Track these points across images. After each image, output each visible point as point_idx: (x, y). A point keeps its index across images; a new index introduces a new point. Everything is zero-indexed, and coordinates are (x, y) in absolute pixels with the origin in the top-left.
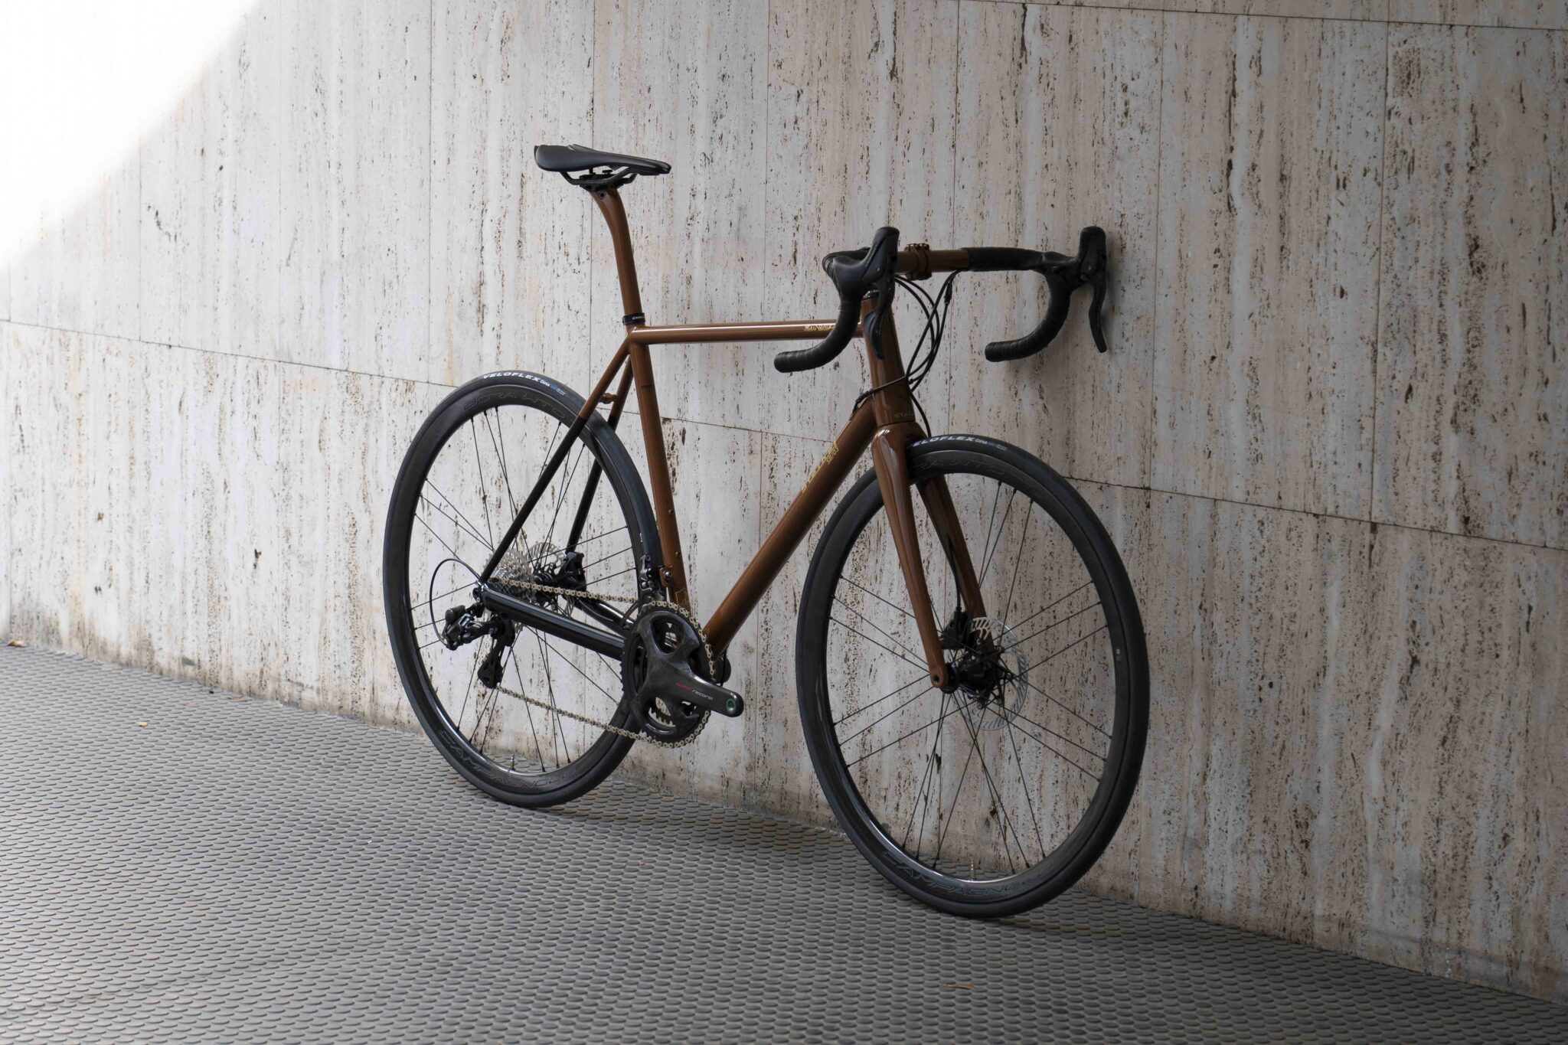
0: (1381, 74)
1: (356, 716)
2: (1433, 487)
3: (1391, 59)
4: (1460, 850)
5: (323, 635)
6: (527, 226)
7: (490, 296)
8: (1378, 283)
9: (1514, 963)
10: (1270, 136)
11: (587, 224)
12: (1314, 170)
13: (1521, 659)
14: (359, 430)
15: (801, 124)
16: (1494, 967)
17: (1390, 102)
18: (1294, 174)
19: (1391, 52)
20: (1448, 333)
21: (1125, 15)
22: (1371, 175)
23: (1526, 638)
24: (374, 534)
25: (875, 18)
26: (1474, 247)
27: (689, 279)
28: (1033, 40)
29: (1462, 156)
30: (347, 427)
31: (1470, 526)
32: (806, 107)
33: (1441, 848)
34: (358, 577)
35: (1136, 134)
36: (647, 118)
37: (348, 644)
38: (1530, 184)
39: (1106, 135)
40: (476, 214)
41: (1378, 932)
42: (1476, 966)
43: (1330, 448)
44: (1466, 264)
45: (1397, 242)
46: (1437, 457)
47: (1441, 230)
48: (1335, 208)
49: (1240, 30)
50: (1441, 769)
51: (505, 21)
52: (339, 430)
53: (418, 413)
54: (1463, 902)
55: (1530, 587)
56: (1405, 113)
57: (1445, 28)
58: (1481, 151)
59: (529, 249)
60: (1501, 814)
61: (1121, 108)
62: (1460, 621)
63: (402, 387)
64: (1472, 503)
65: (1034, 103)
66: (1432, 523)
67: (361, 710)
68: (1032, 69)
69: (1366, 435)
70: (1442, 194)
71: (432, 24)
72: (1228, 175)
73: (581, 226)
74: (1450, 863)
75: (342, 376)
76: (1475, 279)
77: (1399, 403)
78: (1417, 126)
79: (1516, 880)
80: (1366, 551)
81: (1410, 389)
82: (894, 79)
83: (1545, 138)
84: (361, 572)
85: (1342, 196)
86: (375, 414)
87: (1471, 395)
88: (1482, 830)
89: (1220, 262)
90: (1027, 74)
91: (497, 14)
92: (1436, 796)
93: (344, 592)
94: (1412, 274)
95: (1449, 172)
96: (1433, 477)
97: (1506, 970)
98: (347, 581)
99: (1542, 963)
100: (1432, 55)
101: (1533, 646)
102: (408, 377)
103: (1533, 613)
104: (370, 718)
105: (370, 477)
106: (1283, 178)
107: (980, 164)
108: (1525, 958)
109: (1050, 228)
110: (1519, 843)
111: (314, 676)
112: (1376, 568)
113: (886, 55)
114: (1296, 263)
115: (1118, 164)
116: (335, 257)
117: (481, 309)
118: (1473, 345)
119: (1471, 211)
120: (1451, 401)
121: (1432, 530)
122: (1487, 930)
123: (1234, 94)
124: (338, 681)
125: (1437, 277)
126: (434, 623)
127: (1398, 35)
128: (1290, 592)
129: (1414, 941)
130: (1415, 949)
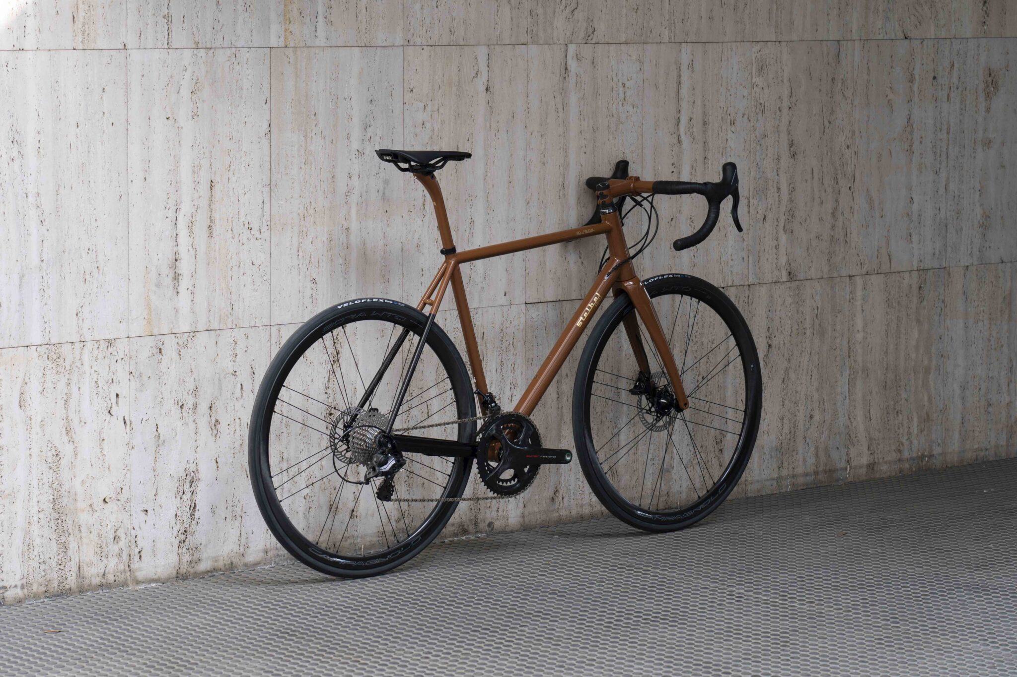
0: (749, 67)
1: (63, 593)
2: (776, 261)
3: (754, 59)
4: (792, 429)
5: (27, 542)
6: (216, 216)
7: (184, 267)
8: (749, 169)
9: (816, 473)
10: (699, 103)
11: (267, 207)
12: (720, 118)
13: (815, 332)
14: (62, 385)
15: (428, 125)
16: (808, 478)
17: (754, 80)
18: (710, 121)
19: (754, 56)
20: (781, 187)
21: (623, 47)
22: (746, 117)
23: (817, 322)
24: (79, 456)
25: (476, 58)
26: (791, 145)
27: (348, 230)
28: (572, 64)
29: (786, 103)
30: (49, 385)
31: (791, 276)
32: (430, 114)
33: (784, 431)
34: (63, 491)
35: (630, 109)
36: (314, 132)
37: (54, 543)
38: (814, 112)
39: (614, 111)
40: (171, 213)
41: (758, 481)
42: (801, 480)
43: (730, 253)
44: (788, 154)
45: (758, 148)
46: (777, 247)
47: (777, 139)
48: (730, 135)
49: (683, 51)
50: (783, 394)
51: (195, 78)
52: (40, 389)
53: (119, 361)
54: (794, 453)
55: (817, 298)
56: (761, 85)
57: (777, 43)
58: (794, 99)
59: (217, 230)
60: (809, 407)
61: (622, 96)
62: (789, 322)
63: (104, 345)
64: (793, 265)
65: (573, 99)
66: (775, 279)
67: (67, 587)
68: (572, 80)
69: (745, 243)
70: (777, 122)
71: (127, 84)
72: (678, 125)
73: (263, 208)
74: (788, 437)
75: (43, 350)
76: (792, 160)
77: (760, 225)
78: (766, 91)
79: (816, 435)
80: (746, 299)
81: (765, 216)
82: (489, 92)
83: (820, 90)
84: (66, 487)
85: (733, 129)
86: (77, 369)
87: (791, 214)
88: (801, 417)
89: (675, 170)
90: (569, 82)
91: (188, 75)
92: (781, 407)
93: (47, 506)
94: (765, 162)
95: (780, 111)
96: (775, 256)
97: (813, 477)
98: (51, 498)
99: (828, 468)
100: (772, 56)
101: (820, 325)
102: (108, 337)
103: (819, 310)
104: (77, 590)
105: (72, 416)
106: (705, 123)
107: (542, 135)
108: (821, 469)
109: (584, 165)
110: (817, 417)
111: (18, 576)
112: (751, 306)
113: (484, 78)
114: (712, 164)
115: (621, 126)
116: (35, 261)
117: (176, 277)
118: (792, 190)
119: (790, 128)
120: (783, 218)
121: (776, 282)
122: (804, 461)
123: (680, 83)
124: (43, 573)
125: (776, 161)
126: (337, 471)
127: (756, 47)
128: (711, 329)
129: (773, 479)
130: (775, 483)
